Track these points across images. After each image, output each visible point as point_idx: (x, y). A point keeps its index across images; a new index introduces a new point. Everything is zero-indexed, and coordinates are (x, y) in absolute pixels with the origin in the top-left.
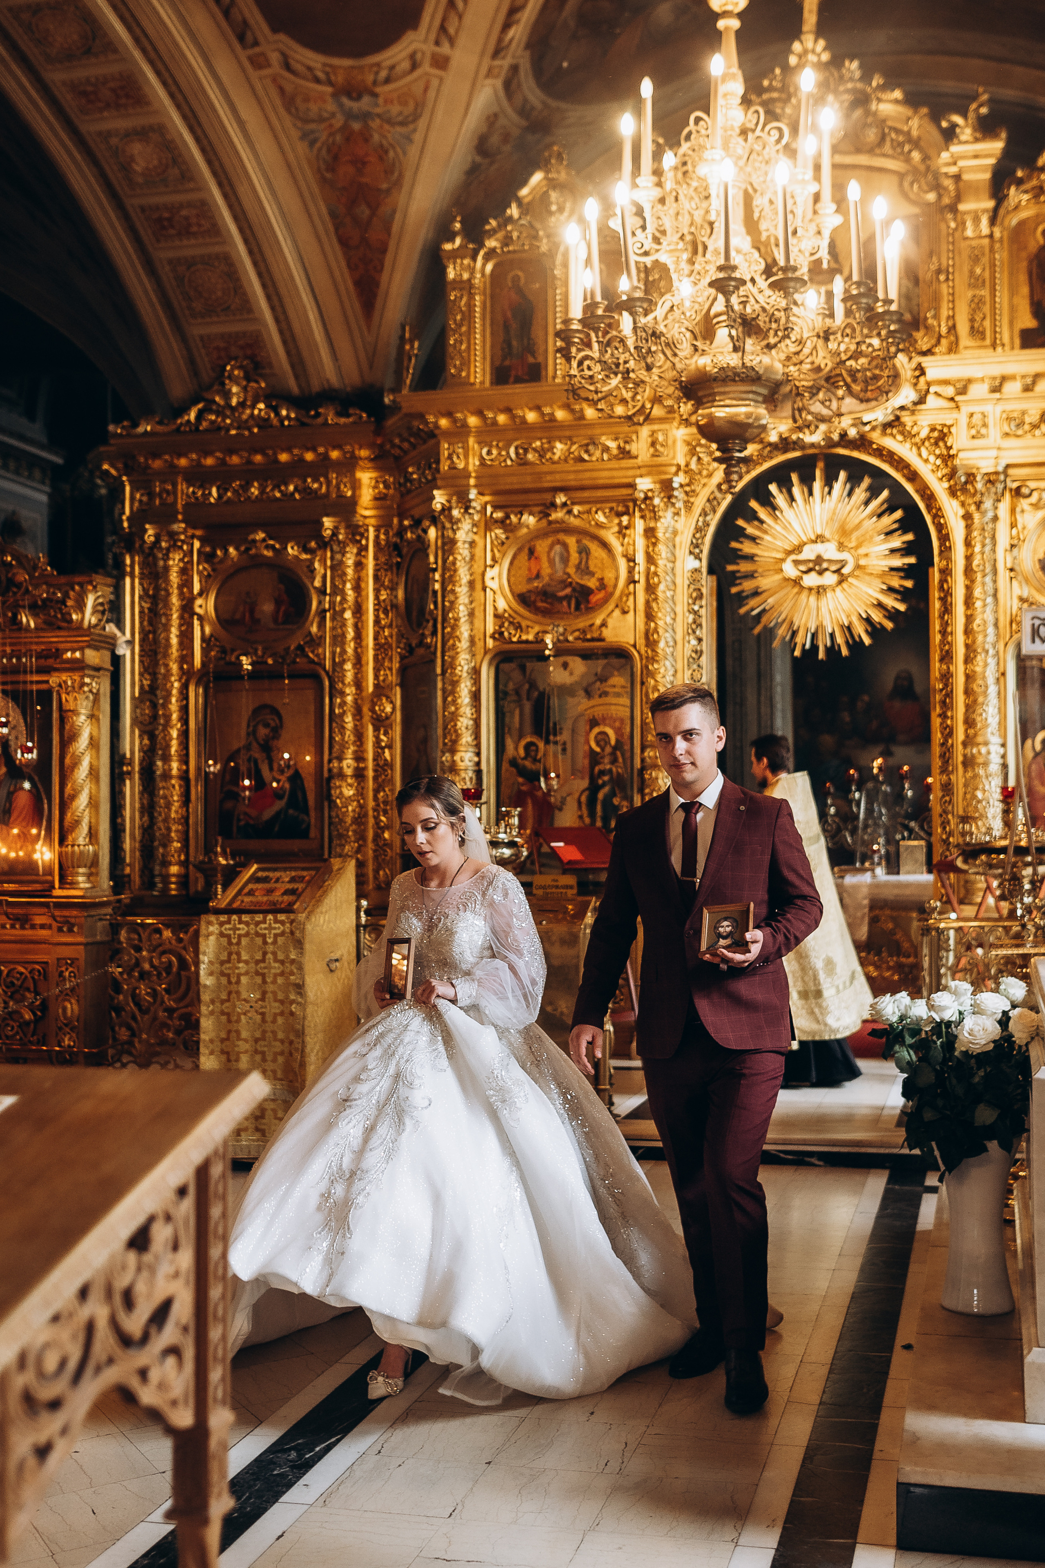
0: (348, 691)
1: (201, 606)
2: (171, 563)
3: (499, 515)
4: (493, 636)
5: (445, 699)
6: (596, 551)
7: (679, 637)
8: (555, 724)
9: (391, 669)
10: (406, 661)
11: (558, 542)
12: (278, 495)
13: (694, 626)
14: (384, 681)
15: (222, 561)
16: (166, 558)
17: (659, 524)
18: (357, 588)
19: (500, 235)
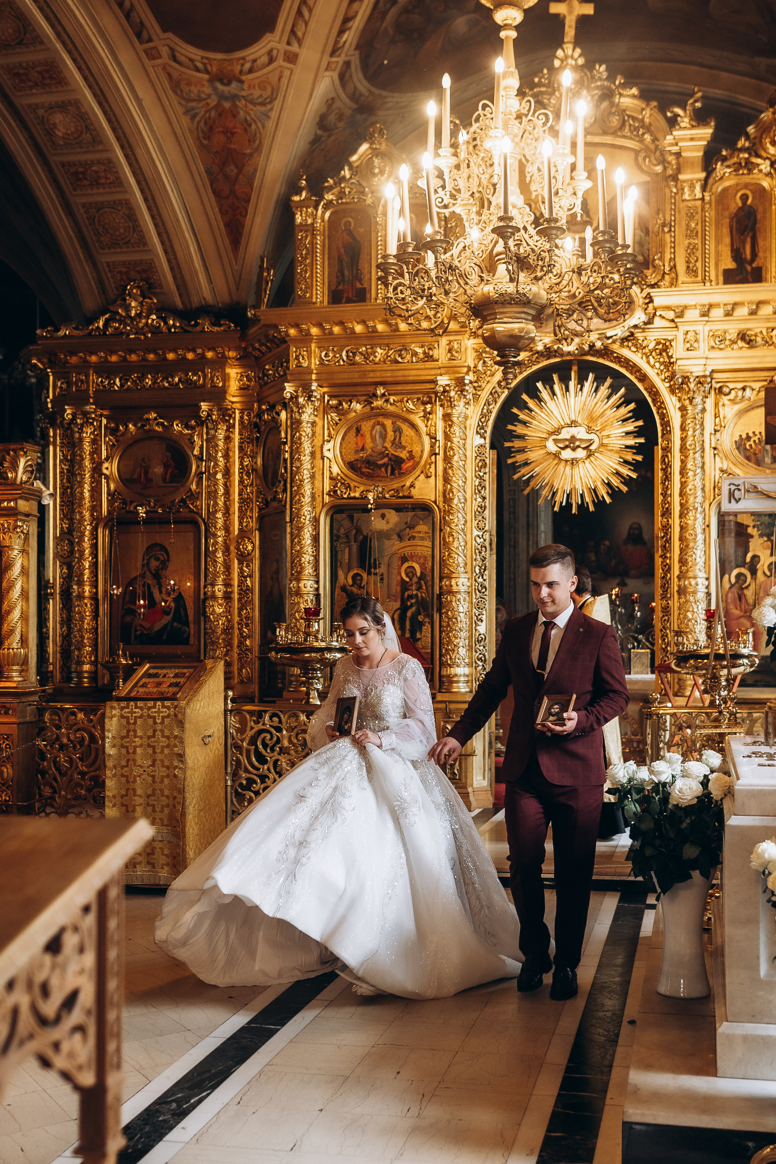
0: (219, 534)
1: (107, 468)
2: (84, 435)
3: (334, 402)
4: (328, 494)
5: (292, 541)
6: (407, 430)
7: (468, 496)
8: (375, 560)
9: (251, 518)
10: (263, 512)
11: (379, 423)
12: (166, 385)
13: (480, 488)
14: (246, 526)
15: (123, 434)
16: (81, 431)
17: (454, 411)
18: (227, 456)
19: (335, 191)
